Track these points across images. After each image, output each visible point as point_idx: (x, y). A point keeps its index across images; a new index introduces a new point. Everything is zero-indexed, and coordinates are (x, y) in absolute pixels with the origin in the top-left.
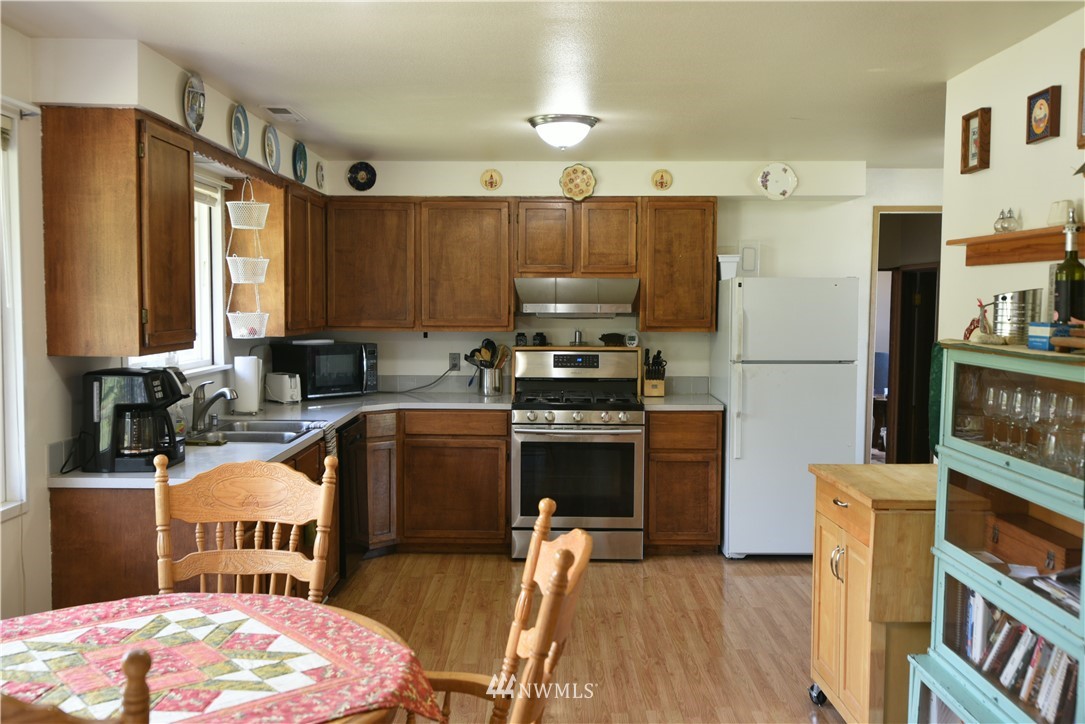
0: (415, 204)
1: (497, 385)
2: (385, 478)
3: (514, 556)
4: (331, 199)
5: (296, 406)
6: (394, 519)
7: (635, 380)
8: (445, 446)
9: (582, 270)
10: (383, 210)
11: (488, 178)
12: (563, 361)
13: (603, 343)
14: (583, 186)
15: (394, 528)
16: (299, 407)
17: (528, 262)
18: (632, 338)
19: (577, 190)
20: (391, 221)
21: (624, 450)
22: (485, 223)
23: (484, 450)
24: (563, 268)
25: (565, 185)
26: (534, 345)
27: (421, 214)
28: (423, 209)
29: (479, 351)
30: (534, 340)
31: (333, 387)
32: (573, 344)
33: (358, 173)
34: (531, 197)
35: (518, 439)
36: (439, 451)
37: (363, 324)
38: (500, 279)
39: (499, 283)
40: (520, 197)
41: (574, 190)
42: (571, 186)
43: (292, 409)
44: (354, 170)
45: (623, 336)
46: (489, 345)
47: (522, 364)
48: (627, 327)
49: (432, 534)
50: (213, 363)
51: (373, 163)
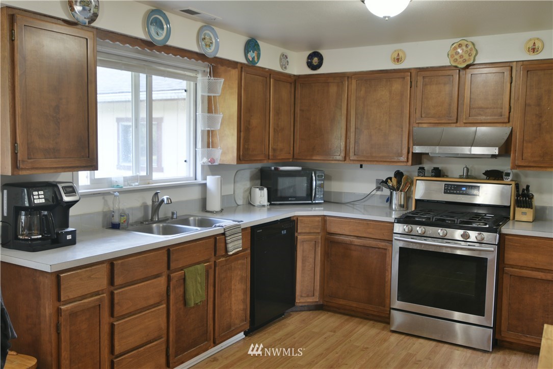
0: (348, 77)
1: (402, 203)
2: (311, 260)
3: (393, 329)
4: (299, 77)
5: (264, 208)
6: (318, 288)
7: (509, 207)
8: (351, 244)
9: (464, 122)
10: (328, 83)
11: (396, 56)
12: (451, 189)
13: (485, 177)
14: (466, 57)
15: (317, 294)
16: (266, 209)
17: (423, 116)
18: (508, 174)
19: (461, 60)
20: (333, 89)
21: (480, 263)
22: (393, 88)
23: (377, 249)
24: (449, 120)
25: (452, 56)
26: (432, 176)
27: (351, 84)
28: (353, 81)
29: (390, 178)
30: (432, 172)
31: (291, 197)
32: (461, 177)
33: (313, 59)
34: (427, 68)
35: (397, 245)
36: (347, 246)
37: (314, 158)
38: (402, 128)
39: (402, 131)
40: (419, 68)
41: (459, 60)
42: (457, 57)
43: (260, 210)
44: (311, 57)
45: (502, 172)
46: (399, 175)
47: (420, 190)
48: (503, 165)
49: (342, 302)
50: (196, 179)
51: (322, 52)
